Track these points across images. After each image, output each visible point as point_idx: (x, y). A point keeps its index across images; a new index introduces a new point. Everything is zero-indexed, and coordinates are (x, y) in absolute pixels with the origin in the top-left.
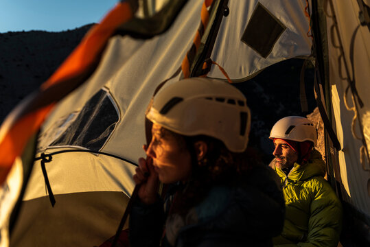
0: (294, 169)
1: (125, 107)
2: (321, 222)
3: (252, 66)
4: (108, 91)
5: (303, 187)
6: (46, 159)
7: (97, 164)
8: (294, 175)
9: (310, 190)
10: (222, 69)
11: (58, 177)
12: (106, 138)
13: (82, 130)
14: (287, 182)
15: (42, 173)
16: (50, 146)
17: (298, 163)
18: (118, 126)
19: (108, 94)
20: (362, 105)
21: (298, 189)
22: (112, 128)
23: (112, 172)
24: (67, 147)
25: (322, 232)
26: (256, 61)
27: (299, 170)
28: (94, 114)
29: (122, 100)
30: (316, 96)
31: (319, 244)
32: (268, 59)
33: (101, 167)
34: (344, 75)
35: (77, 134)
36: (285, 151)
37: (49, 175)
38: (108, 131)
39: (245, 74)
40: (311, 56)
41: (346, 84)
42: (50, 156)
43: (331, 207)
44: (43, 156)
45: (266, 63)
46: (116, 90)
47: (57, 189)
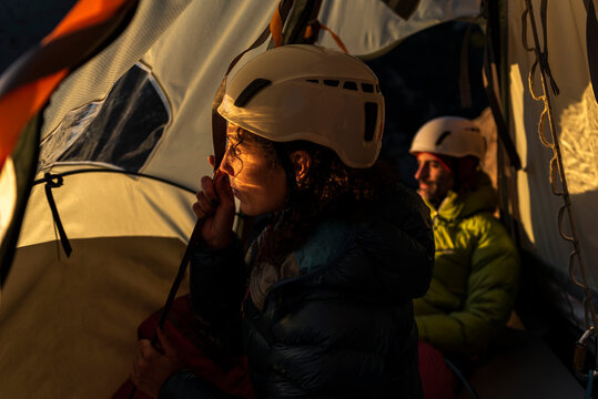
0: (447, 201)
1: (179, 100)
2: (488, 281)
3: (385, 33)
4: (149, 71)
5: (460, 229)
6: (53, 182)
7: (136, 193)
8: (447, 209)
9: (471, 232)
10: (337, 38)
11: (73, 212)
12: (150, 151)
13: (110, 135)
14: (436, 222)
15: (48, 205)
16: (59, 160)
17: (455, 190)
18: (169, 131)
19: (150, 77)
20: (556, 90)
21: (454, 231)
22: (159, 135)
23: (161, 206)
24: (87, 164)
25: (488, 295)
26: (391, 26)
27: (455, 203)
28: (129, 110)
29: (174, 87)
30: (486, 83)
31: (482, 314)
32: (411, 22)
33: (143, 199)
34: (531, 43)
35: (102, 142)
36: (434, 173)
37: (59, 207)
38: (153, 139)
39: (374, 47)
40: (480, 16)
41: (533, 57)
42: (60, 177)
43: (502, 258)
44: (48, 177)
45: (408, 28)
46: (164, 70)
47: (74, 230)
